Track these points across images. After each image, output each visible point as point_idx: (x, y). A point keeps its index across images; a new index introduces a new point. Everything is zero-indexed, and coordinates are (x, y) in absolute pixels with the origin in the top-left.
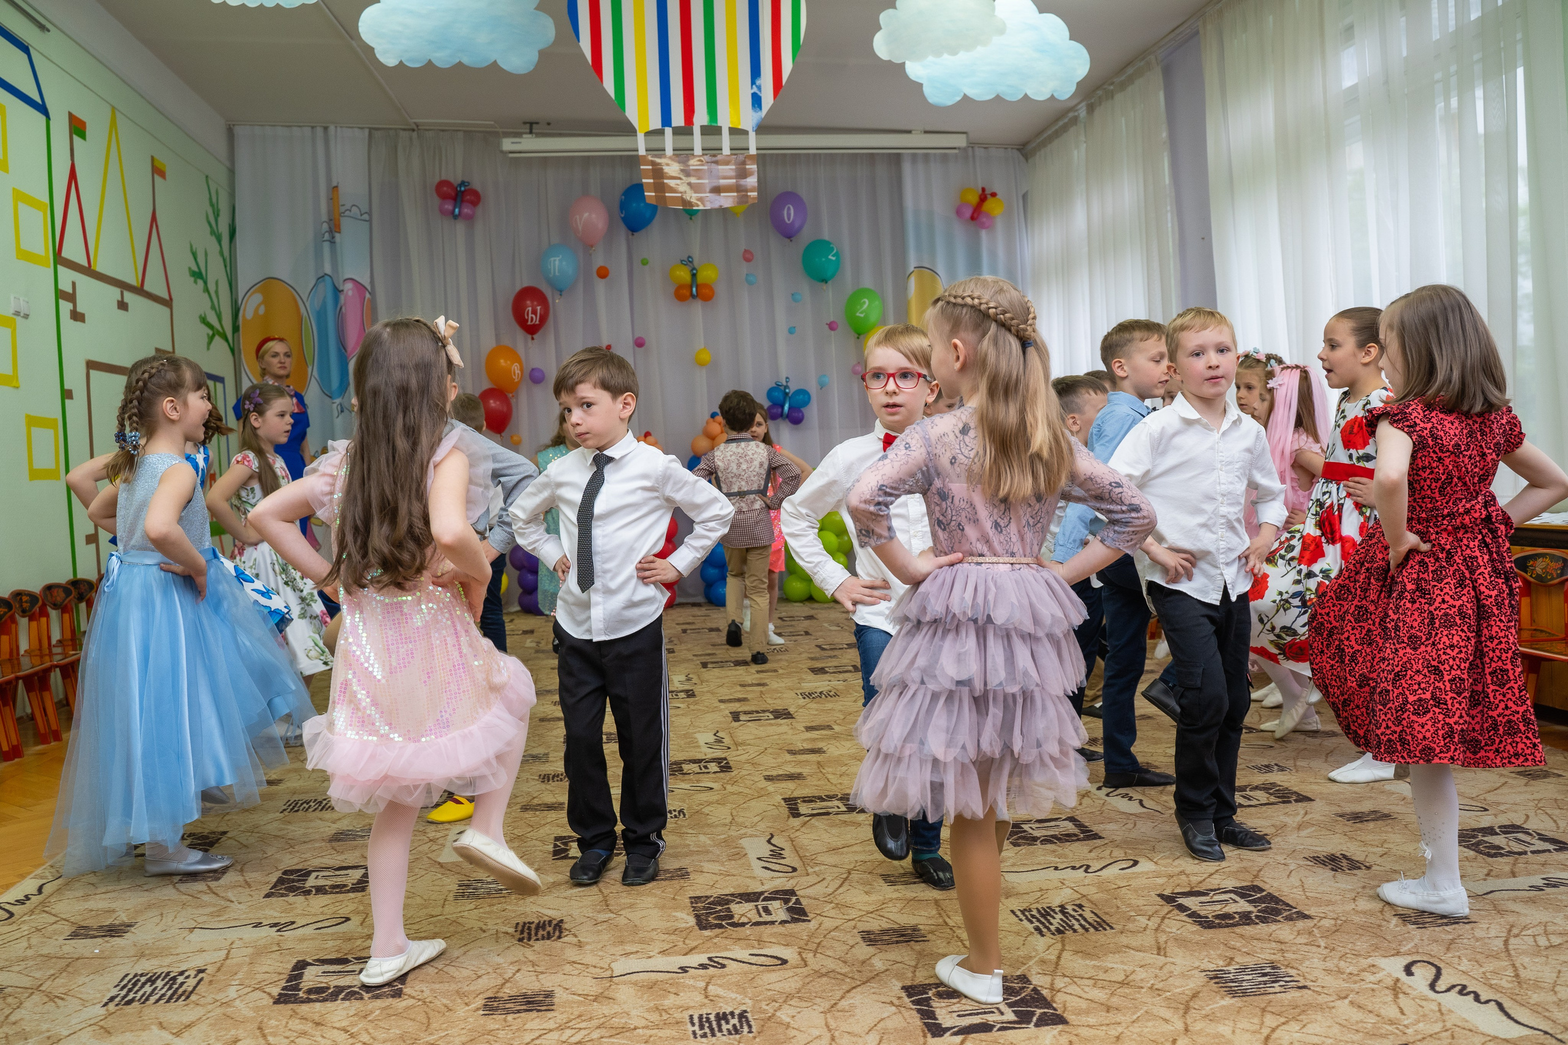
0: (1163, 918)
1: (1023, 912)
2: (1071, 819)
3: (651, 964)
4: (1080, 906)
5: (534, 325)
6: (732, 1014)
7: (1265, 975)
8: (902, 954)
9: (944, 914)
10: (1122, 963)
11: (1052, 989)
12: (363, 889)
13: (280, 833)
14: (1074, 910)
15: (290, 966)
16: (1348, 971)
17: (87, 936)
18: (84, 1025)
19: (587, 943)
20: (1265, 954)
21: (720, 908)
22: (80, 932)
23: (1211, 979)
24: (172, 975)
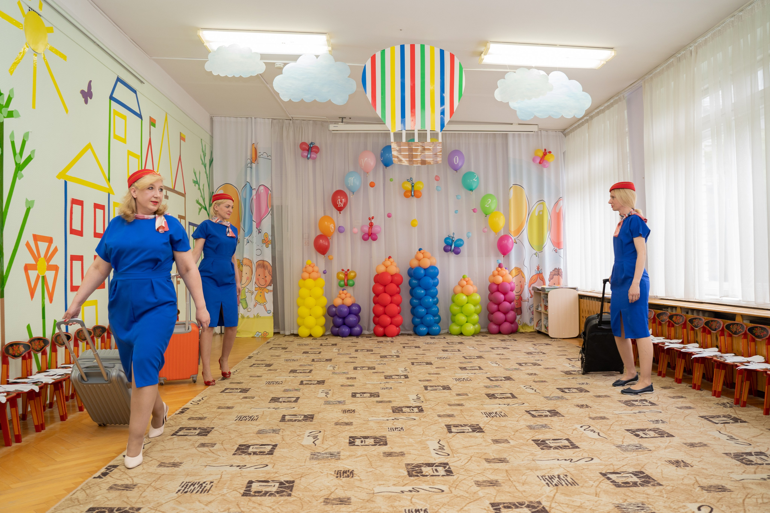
0: (600, 482)
1: (542, 477)
2: (567, 440)
3: (390, 489)
4: (566, 476)
5: (341, 207)
6: (421, 510)
7: (638, 507)
8: (491, 491)
9: (509, 476)
10: (580, 499)
11: (550, 507)
12: (272, 454)
13: (235, 429)
14: (564, 477)
15: (246, 482)
16: (674, 507)
17: (165, 466)
18: (170, 500)
19: (364, 480)
20: (640, 499)
21: (417, 469)
22: (162, 465)
23: (616, 507)
24: (201, 483)
